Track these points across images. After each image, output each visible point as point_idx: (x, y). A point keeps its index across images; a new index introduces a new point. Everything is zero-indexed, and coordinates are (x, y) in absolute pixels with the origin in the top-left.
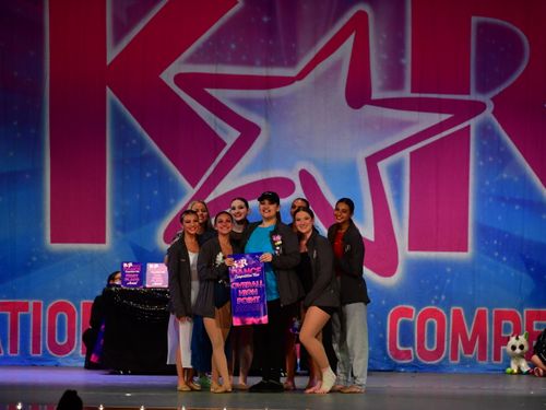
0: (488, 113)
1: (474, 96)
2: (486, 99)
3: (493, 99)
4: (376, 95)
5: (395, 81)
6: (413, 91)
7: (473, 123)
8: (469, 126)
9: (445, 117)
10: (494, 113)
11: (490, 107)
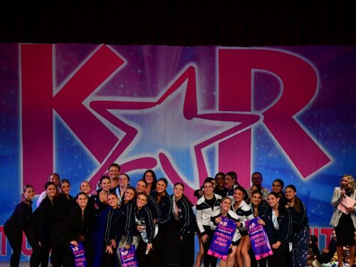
0: (261, 121)
1: (253, 112)
2: (260, 113)
3: (263, 114)
4: (200, 112)
5: (210, 104)
6: (220, 110)
7: (253, 127)
8: (250, 129)
9: (237, 124)
10: (264, 121)
11: (262, 118)
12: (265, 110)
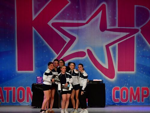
0: (140, 32)
1: (135, 28)
2: (139, 28)
3: (141, 28)
4: (108, 28)
5: (114, 24)
6: (118, 26)
7: (135, 35)
8: (134, 36)
9: (127, 33)
10: (141, 32)
11: (140, 30)
12: (142, 26)
